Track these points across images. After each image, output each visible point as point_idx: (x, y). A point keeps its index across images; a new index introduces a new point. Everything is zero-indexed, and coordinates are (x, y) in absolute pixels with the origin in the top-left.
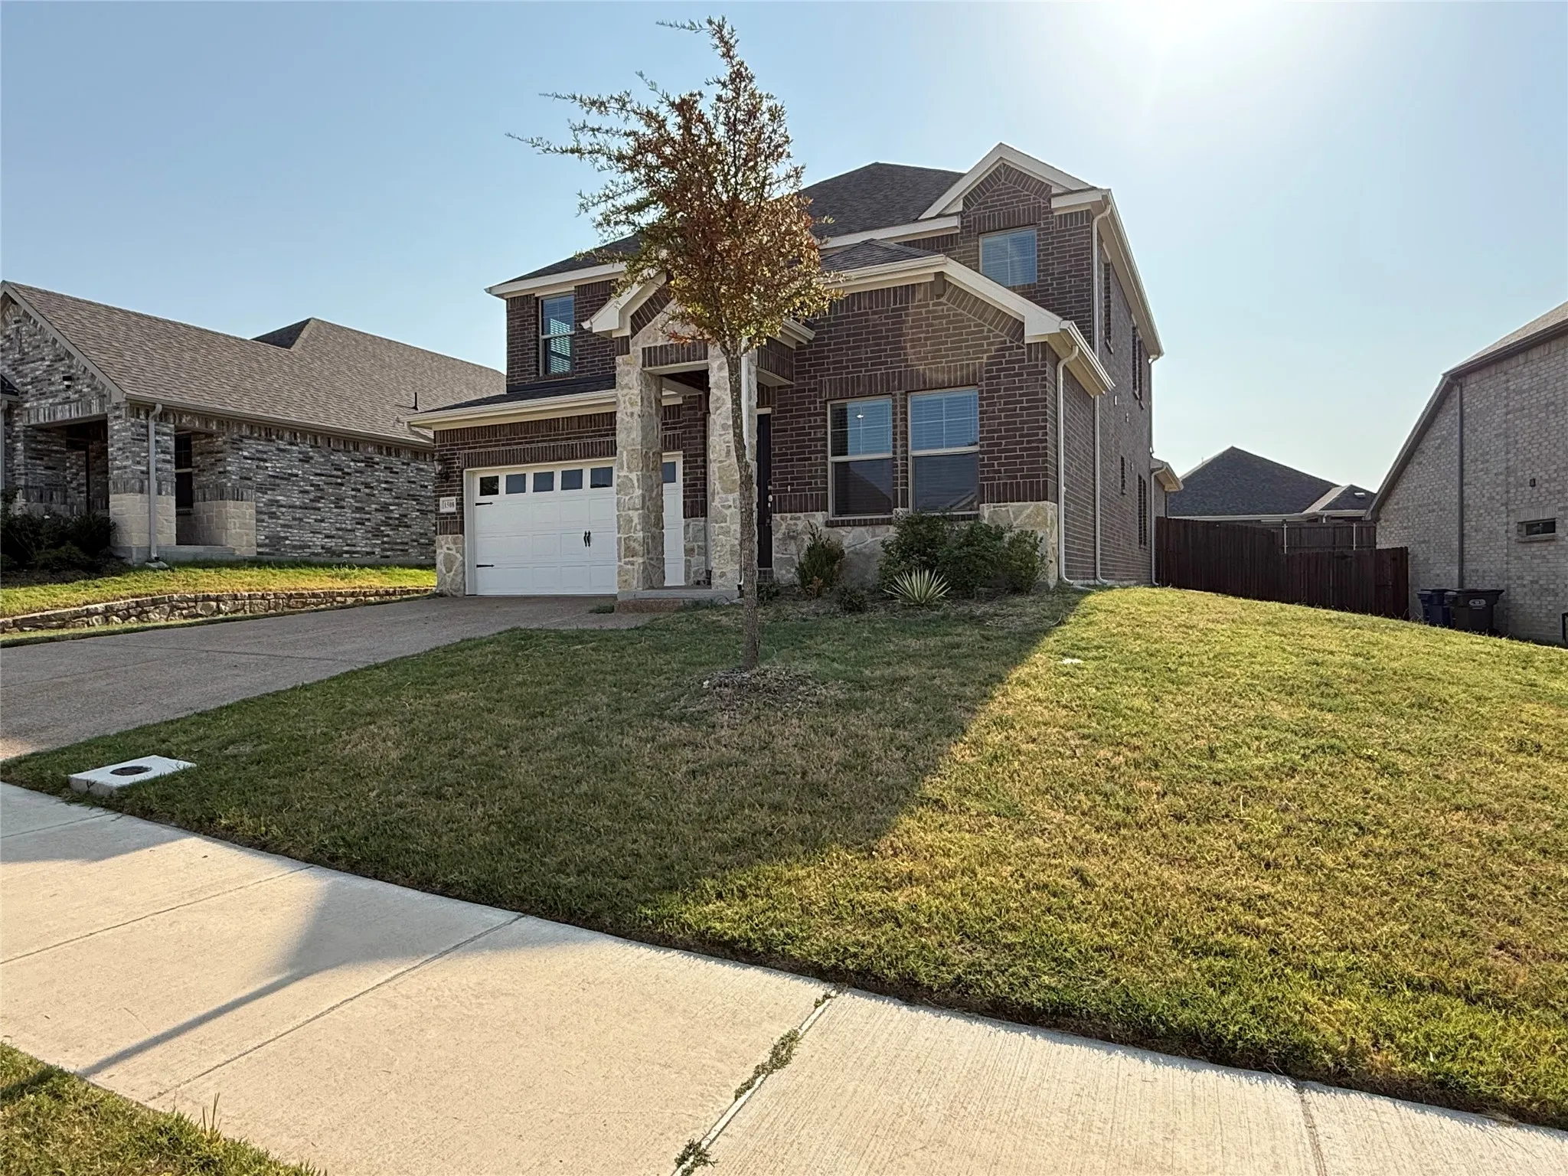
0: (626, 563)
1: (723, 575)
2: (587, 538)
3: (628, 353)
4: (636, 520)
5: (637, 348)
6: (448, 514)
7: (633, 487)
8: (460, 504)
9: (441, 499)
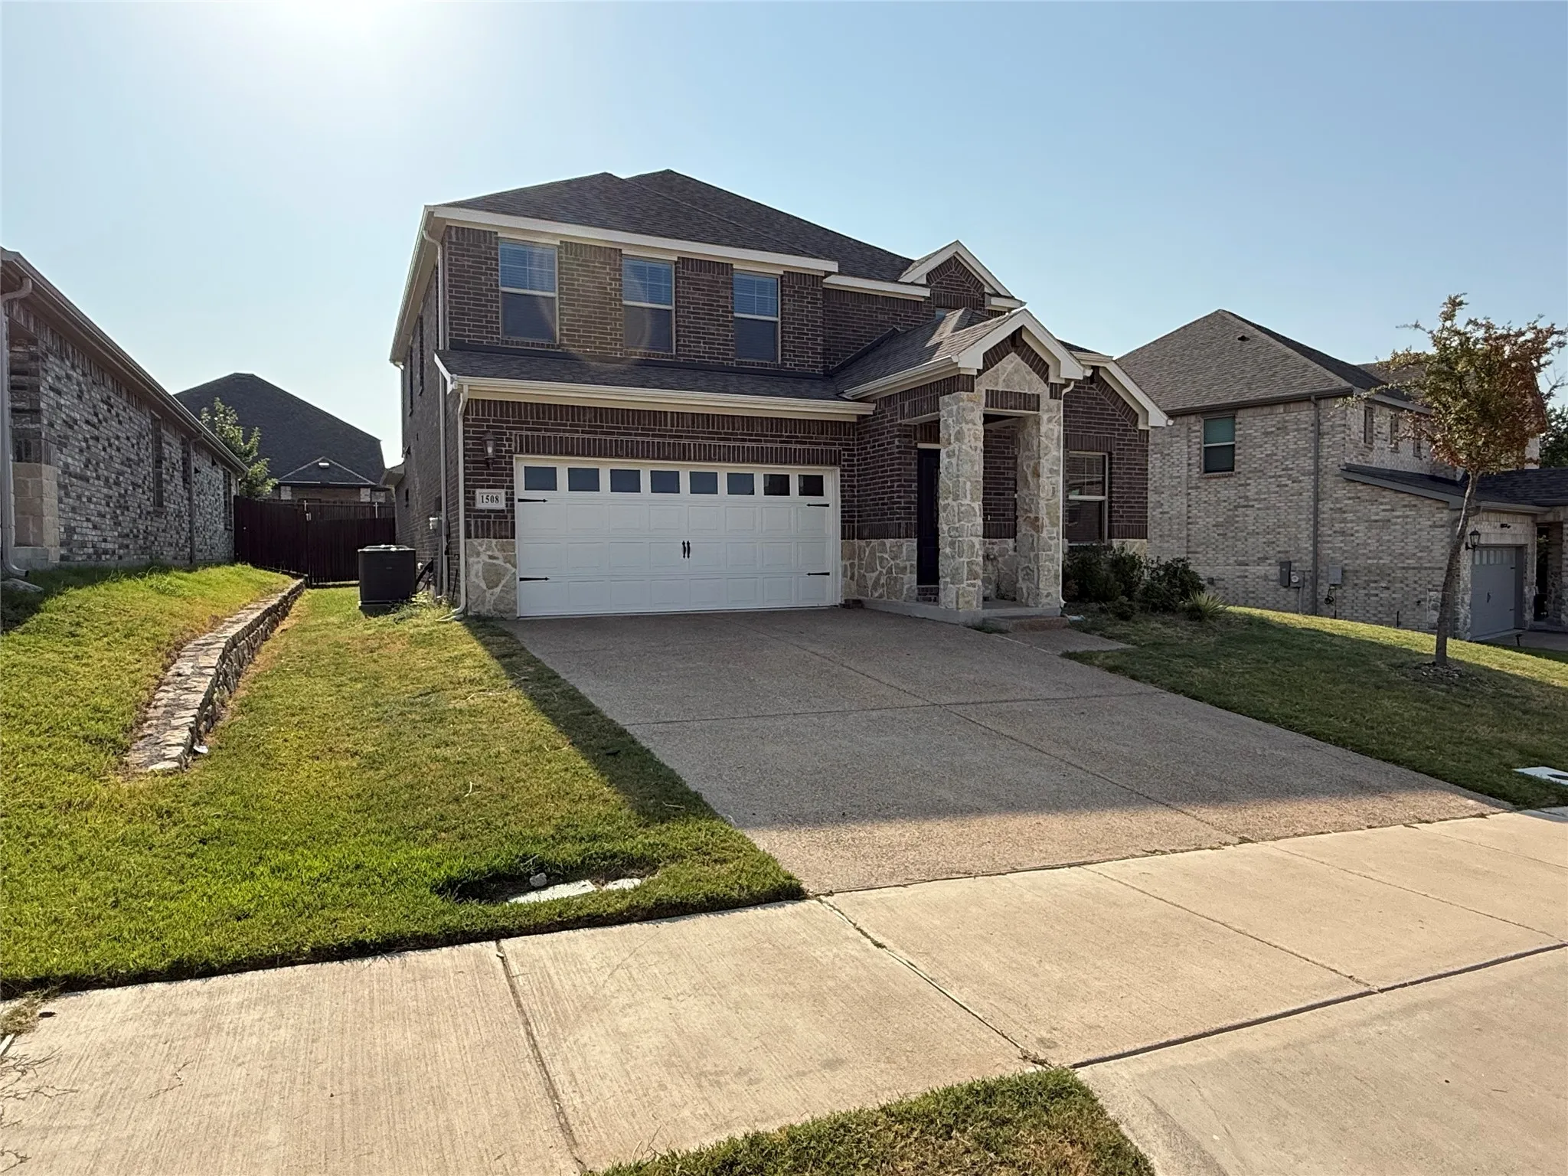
0: (968, 585)
1: (1048, 595)
2: (687, 549)
3: (973, 391)
4: (977, 546)
5: (982, 387)
6: (490, 511)
7: (975, 515)
8: (510, 499)
9: (478, 491)
